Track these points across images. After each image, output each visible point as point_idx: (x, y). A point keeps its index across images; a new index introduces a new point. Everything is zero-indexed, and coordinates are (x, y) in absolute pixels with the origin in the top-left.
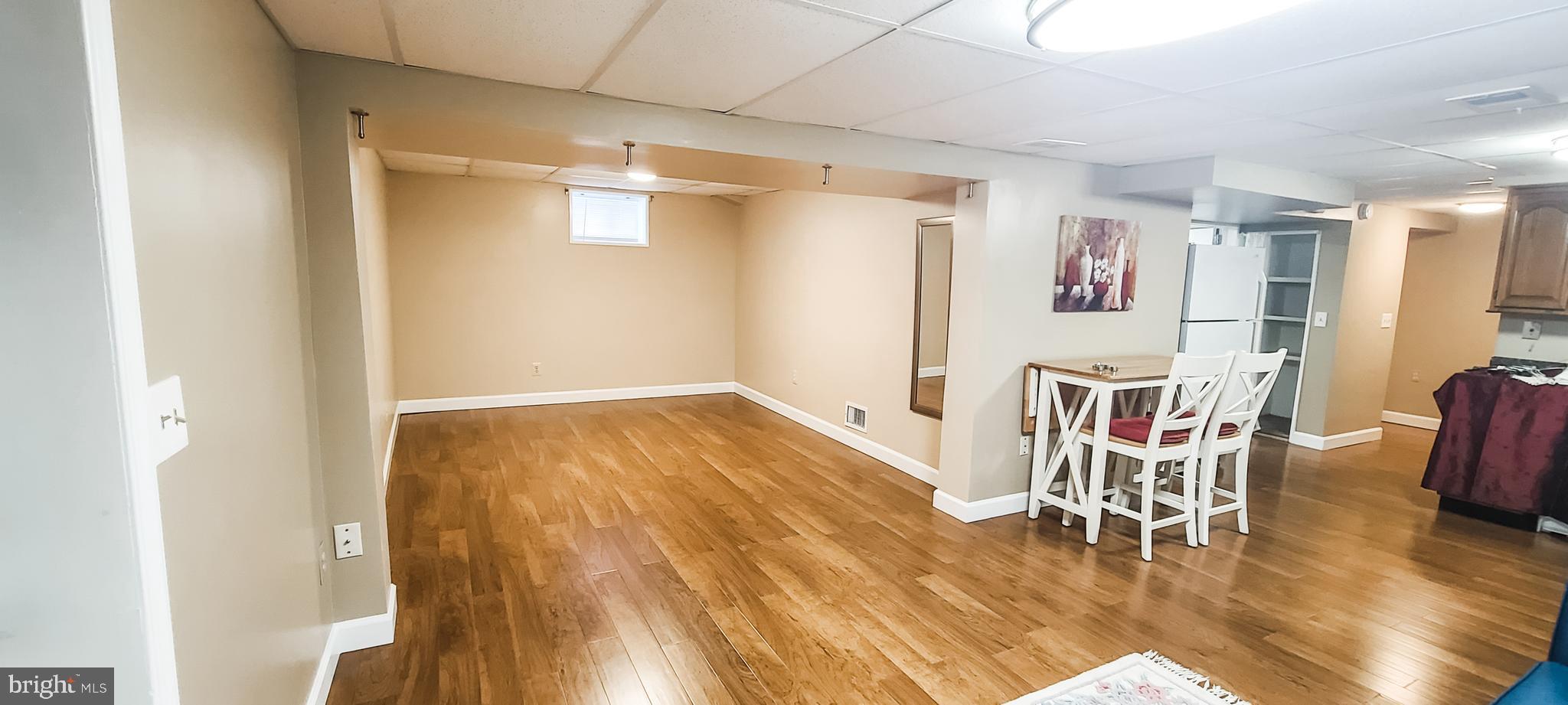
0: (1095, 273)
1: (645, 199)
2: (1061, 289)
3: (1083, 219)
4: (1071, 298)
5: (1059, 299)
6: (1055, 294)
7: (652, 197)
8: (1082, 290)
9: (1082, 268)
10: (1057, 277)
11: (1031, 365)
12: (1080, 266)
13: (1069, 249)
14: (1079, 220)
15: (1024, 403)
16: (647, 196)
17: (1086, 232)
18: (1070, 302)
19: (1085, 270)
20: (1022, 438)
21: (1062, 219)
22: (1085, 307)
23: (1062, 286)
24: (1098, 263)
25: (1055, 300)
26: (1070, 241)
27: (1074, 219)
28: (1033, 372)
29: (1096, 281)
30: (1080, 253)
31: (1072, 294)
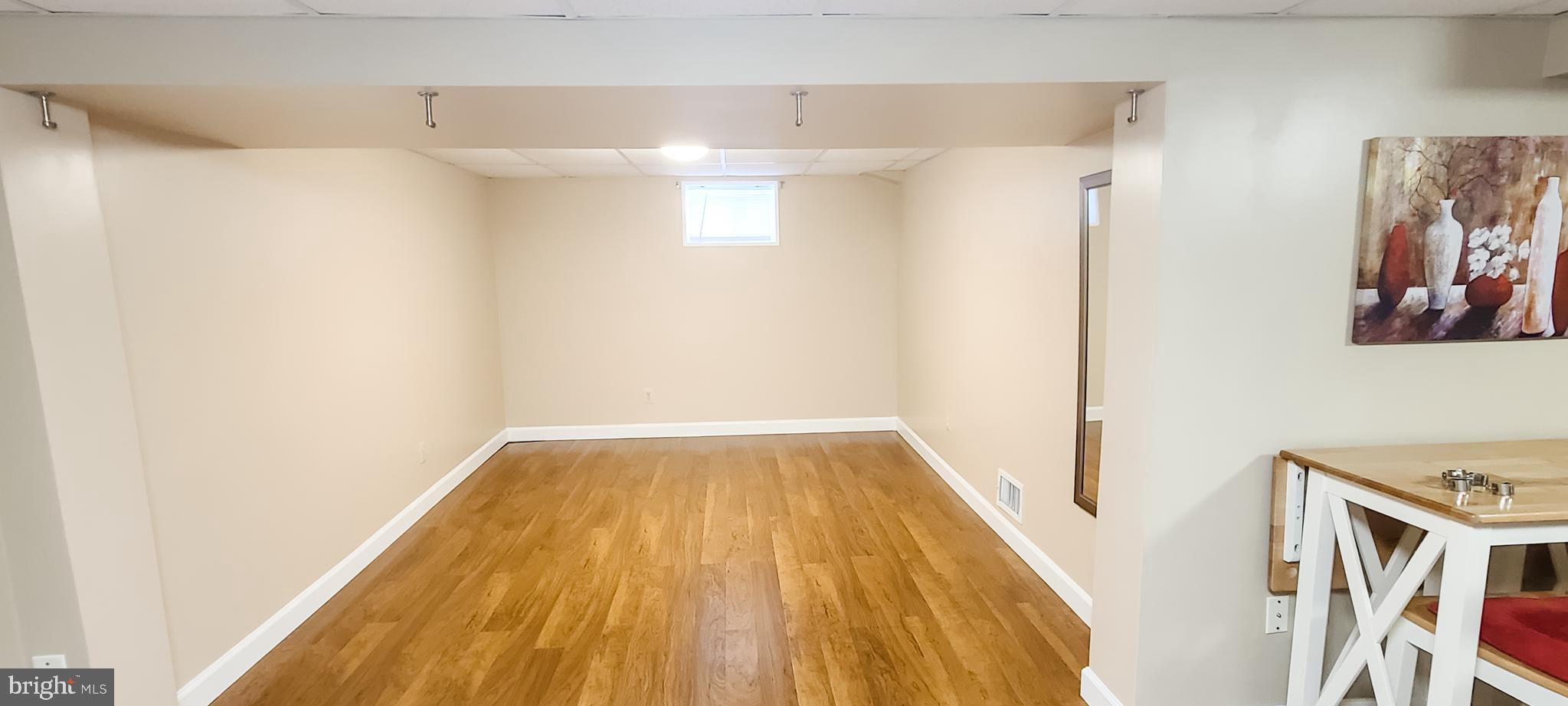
0: (1471, 258)
1: (774, 186)
2: (1370, 297)
3: (1432, 141)
4: (1400, 315)
5: (1365, 318)
6: (1357, 308)
7: (782, 183)
8: (1432, 297)
9: (1433, 248)
10: (1361, 273)
11: (1286, 457)
12: (1424, 245)
13: (1390, 209)
14: (1419, 144)
15: (1274, 534)
16: (776, 182)
17: (1444, 170)
18: (1398, 323)
19: (1440, 253)
20: (1271, 599)
21: (1371, 149)
22: (1442, 333)
23: (1376, 290)
24: (1478, 237)
25: (1356, 320)
26: (1395, 192)
27: (1406, 143)
28: (1293, 469)
29: (1473, 276)
30: (1425, 217)
31: (1401, 305)
